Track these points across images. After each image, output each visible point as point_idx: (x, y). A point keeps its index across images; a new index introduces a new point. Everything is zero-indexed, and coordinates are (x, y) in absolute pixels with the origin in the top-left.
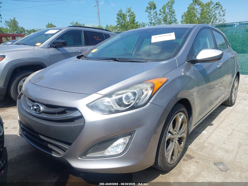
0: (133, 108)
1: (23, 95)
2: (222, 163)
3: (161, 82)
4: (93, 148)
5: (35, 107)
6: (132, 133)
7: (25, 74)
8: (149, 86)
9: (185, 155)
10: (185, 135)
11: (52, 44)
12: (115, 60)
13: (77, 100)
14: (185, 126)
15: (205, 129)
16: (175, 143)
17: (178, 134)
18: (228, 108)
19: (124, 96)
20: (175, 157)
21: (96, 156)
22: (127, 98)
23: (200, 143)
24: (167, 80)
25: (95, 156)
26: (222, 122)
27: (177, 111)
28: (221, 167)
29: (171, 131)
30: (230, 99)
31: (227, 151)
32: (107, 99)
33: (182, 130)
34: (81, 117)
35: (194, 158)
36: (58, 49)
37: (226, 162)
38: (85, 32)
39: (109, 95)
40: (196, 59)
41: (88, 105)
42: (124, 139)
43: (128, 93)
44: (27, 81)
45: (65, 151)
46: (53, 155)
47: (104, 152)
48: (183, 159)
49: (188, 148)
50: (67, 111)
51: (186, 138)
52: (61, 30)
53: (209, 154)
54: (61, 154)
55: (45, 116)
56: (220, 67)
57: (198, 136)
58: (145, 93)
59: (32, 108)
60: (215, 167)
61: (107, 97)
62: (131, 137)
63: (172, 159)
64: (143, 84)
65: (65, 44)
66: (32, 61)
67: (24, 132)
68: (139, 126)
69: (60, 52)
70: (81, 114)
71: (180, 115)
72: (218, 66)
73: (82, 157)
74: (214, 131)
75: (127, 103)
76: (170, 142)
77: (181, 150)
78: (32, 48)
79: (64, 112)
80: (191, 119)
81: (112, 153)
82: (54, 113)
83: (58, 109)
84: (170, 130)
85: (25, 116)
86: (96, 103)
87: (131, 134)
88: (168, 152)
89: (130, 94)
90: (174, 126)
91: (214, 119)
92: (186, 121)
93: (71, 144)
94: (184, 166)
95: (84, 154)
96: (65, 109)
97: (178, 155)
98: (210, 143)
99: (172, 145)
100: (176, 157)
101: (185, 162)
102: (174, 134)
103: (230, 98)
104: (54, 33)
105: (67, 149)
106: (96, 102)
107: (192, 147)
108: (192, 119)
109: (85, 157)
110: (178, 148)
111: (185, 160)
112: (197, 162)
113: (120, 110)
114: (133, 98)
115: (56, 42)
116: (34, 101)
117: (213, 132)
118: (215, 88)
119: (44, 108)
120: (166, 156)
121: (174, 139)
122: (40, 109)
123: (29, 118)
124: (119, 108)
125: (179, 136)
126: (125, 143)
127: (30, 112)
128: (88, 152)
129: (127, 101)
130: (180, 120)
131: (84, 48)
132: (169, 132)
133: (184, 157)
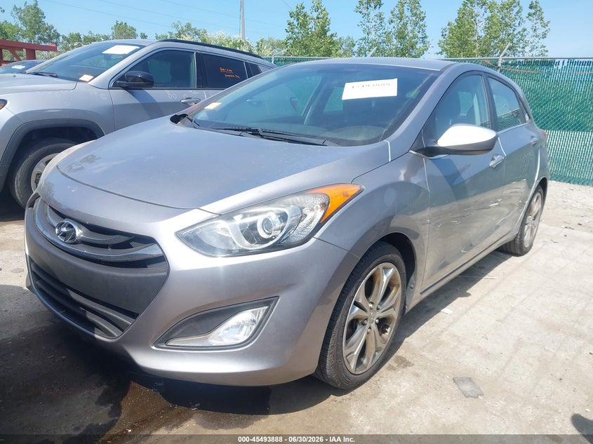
0: (278, 246)
1: (40, 200)
2: (470, 379)
3: (345, 195)
4: (184, 328)
5: (64, 230)
6: (271, 302)
7: (50, 146)
8: (318, 202)
9: (393, 357)
10: (395, 313)
11: (119, 80)
12: (255, 133)
13: (154, 221)
14: (396, 294)
15: (450, 303)
16: (370, 328)
17: (378, 309)
18: (513, 260)
19: (259, 220)
20: (369, 359)
21: (190, 345)
22: (267, 224)
23: (432, 334)
24: (360, 192)
25: (188, 345)
26: (493, 290)
27: (378, 260)
28: (467, 387)
29: (360, 301)
30: (518, 240)
31: (487, 355)
32: (222, 224)
33: (388, 303)
34: (162, 259)
35: (413, 365)
36: (132, 93)
37: (480, 379)
38: (200, 56)
39: (228, 215)
40: (436, 146)
41: (179, 235)
42: (253, 312)
43: (269, 214)
44: (52, 168)
45: (123, 331)
46: (97, 336)
47: (207, 338)
48: (387, 365)
49: (402, 342)
50: (132, 244)
51: (398, 319)
52: (144, 47)
53: (447, 359)
54: (113, 336)
55: (85, 250)
56: (498, 166)
57: (431, 318)
58: (310, 215)
59: (57, 230)
60: (452, 387)
61: (223, 219)
62: (267, 310)
63: (359, 363)
64: (306, 197)
65: (149, 83)
66: (68, 117)
67: (37, 283)
68: (288, 287)
69: (136, 101)
70: (161, 253)
71: (386, 269)
72: (492, 164)
73: (159, 345)
74: (470, 309)
75: (265, 236)
76: (358, 327)
77: (384, 346)
78: (71, 85)
79: (125, 245)
80: (412, 278)
81: (226, 342)
82: (104, 246)
83: (114, 237)
84: (358, 298)
85: (41, 247)
86: (197, 230)
87: (268, 302)
88: (351, 348)
89: (274, 218)
90: (368, 292)
91: (475, 283)
92: (400, 282)
93: (138, 315)
94: (386, 381)
95: (164, 339)
96: (129, 238)
97: (375, 355)
98: (455, 336)
99: (362, 333)
100: (371, 360)
101: (391, 373)
102: (367, 309)
103: (519, 237)
104: (125, 53)
105: (127, 326)
106: (197, 227)
107: (413, 341)
108: (415, 280)
109: (165, 346)
110: (376, 341)
111: (391, 368)
112: (417, 375)
113: (250, 249)
114: (278, 225)
115: (128, 76)
116: (63, 216)
117: (466, 312)
118: (489, 208)
119: (84, 233)
120: (344, 355)
121: (366, 319)
122: (75, 235)
123: (49, 253)
124: (246, 244)
125: (381, 315)
126: (254, 321)
127: (52, 239)
128: (173, 336)
129: (267, 231)
130: (385, 279)
131: (194, 93)
132: (356, 304)
133: (391, 362)
